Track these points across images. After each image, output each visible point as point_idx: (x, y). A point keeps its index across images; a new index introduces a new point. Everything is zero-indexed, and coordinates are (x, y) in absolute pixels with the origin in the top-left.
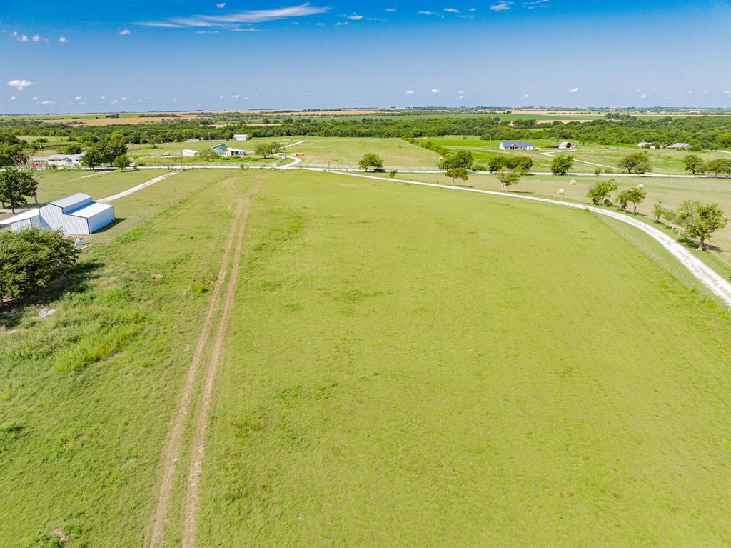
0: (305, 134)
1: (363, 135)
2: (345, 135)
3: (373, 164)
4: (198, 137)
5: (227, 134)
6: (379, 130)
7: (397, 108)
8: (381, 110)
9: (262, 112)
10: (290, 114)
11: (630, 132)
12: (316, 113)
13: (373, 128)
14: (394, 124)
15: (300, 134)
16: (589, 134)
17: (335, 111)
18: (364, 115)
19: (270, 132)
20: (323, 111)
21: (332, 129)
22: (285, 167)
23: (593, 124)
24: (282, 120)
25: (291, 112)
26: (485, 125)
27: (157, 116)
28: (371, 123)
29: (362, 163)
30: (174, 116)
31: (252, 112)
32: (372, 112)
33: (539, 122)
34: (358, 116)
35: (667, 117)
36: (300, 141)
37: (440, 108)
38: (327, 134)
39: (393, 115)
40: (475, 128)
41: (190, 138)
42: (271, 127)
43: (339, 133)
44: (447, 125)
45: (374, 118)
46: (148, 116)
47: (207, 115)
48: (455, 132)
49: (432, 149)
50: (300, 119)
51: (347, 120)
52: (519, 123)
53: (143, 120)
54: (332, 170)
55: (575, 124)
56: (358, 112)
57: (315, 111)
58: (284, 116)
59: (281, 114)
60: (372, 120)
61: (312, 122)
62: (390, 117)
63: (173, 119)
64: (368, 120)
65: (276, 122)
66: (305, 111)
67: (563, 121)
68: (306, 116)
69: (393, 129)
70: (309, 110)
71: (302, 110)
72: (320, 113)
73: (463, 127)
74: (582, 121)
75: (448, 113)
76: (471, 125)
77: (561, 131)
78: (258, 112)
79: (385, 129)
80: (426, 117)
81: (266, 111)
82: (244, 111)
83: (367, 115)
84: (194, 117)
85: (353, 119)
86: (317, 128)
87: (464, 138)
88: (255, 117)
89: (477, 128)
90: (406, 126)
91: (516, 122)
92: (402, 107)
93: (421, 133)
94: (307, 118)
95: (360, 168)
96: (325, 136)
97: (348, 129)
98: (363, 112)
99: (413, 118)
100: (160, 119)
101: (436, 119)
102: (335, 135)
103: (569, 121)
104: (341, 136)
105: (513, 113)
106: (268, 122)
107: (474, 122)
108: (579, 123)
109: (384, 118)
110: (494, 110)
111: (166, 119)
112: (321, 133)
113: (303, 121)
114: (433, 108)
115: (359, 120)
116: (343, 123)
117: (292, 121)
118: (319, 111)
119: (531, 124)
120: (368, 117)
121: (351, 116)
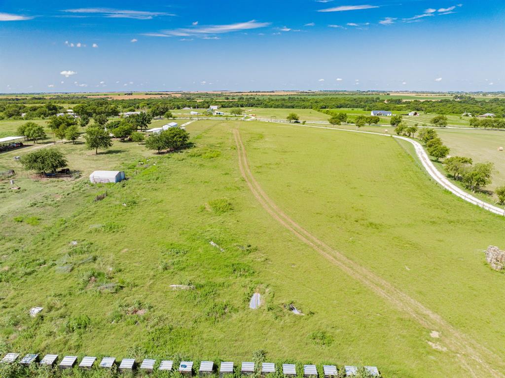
0: (252, 106)
1: (289, 107)
2: (277, 107)
3: (294, 119)
4: (189, 107)
5: (206, 105)
6: (300, 104)
7: (312, 91)
8: (301, 92)
9: (222, 93)
10: (241, 94)
11: (462, 107)
12: (258, 94)
13: (295, 103)
14: (309, 100)
15: (249, 106)
16: (434, 108)
17: (270, 92)
18: (290, 95)
19: (231, 105)
20: (262, 92)
21: (269, 103)
22: (249, 120)
23: (441, 102)
24: (237, 98)
25: (241, 93)
26: (368, 102)
27: (157, 94)
28: (294, 100)
29: (288, 118)
30: (167, 94)
31: (215, 93)
32: (295, 93)
33: (404, 101)
34: (286, 96)
35: (495, 98)
36: (251, 109)
37: (342, 91)
38: (266, 106)
39: (309, 95)
40: (361, 103)
41: (185, 107)
42: (231, 102)
43: (273, 106)
44: (342, 102)
45: (296, 97)
46: (151, 94)
47: (187, 94)
48: (348, 106)
49: (329, 114)
50: (248, 97)
51: (278, 98)
52: (391, 101)
53: (149, 97)
54: (272, 121)
55: (428, 102)
56: (286, 94)
57: (257, 92)
58: (237, 95)
59: (235, 94)
60: (294, 98)
61: (256, 99)
62: (306, 97)
63: (167, 96)
64: (292, 98)
65: (233, 99)
66: (251, 92)
67: (420, 100)
68: (251, 95)
69: (308, 104)
70: (253, 92)
71: (249, 91)
72: (260, 94)
73: (354, 103)
74: (433, 100)
75: (347, 95)
76: (359, 102)
77: (416, 106)
78: (220, 93)
79: (303, 104)
80: (331, 97)
81: (225, 92)
82: (210, 92)
83: (292, 95)
84: (180, 95)
85: (282, 97)
86: (259, 102)
87: (352, 110)
88: (220, 95)
89: (362, 103)
90: (316, 102)
91: (389, 100)
92: (315, 90)
93: (326, 106)
94: (252, 97)
95: (287, 121)
96: (265, 107)
97: (279, 103)
98: (289, 93)
99: (322, 97)
100: (159, 96)
101: (337, 98)
102: (271, 107)
103: (424, 100)
104: (275, 107)
105: (391, 95)
106: (228, 99)
107: (361, 100)
108: (431, 101)
109: (303, 97)
110: (378, 92)
111: (163, 96)
112: (262, 105)
113: (251, 98)
114: (337, 91)
115: (287, 98)
116: (276, 100)
117: (243, 98)
118: (260, 92)
119: (399, 101)
120: (292, 97)
121: (281, 96)
